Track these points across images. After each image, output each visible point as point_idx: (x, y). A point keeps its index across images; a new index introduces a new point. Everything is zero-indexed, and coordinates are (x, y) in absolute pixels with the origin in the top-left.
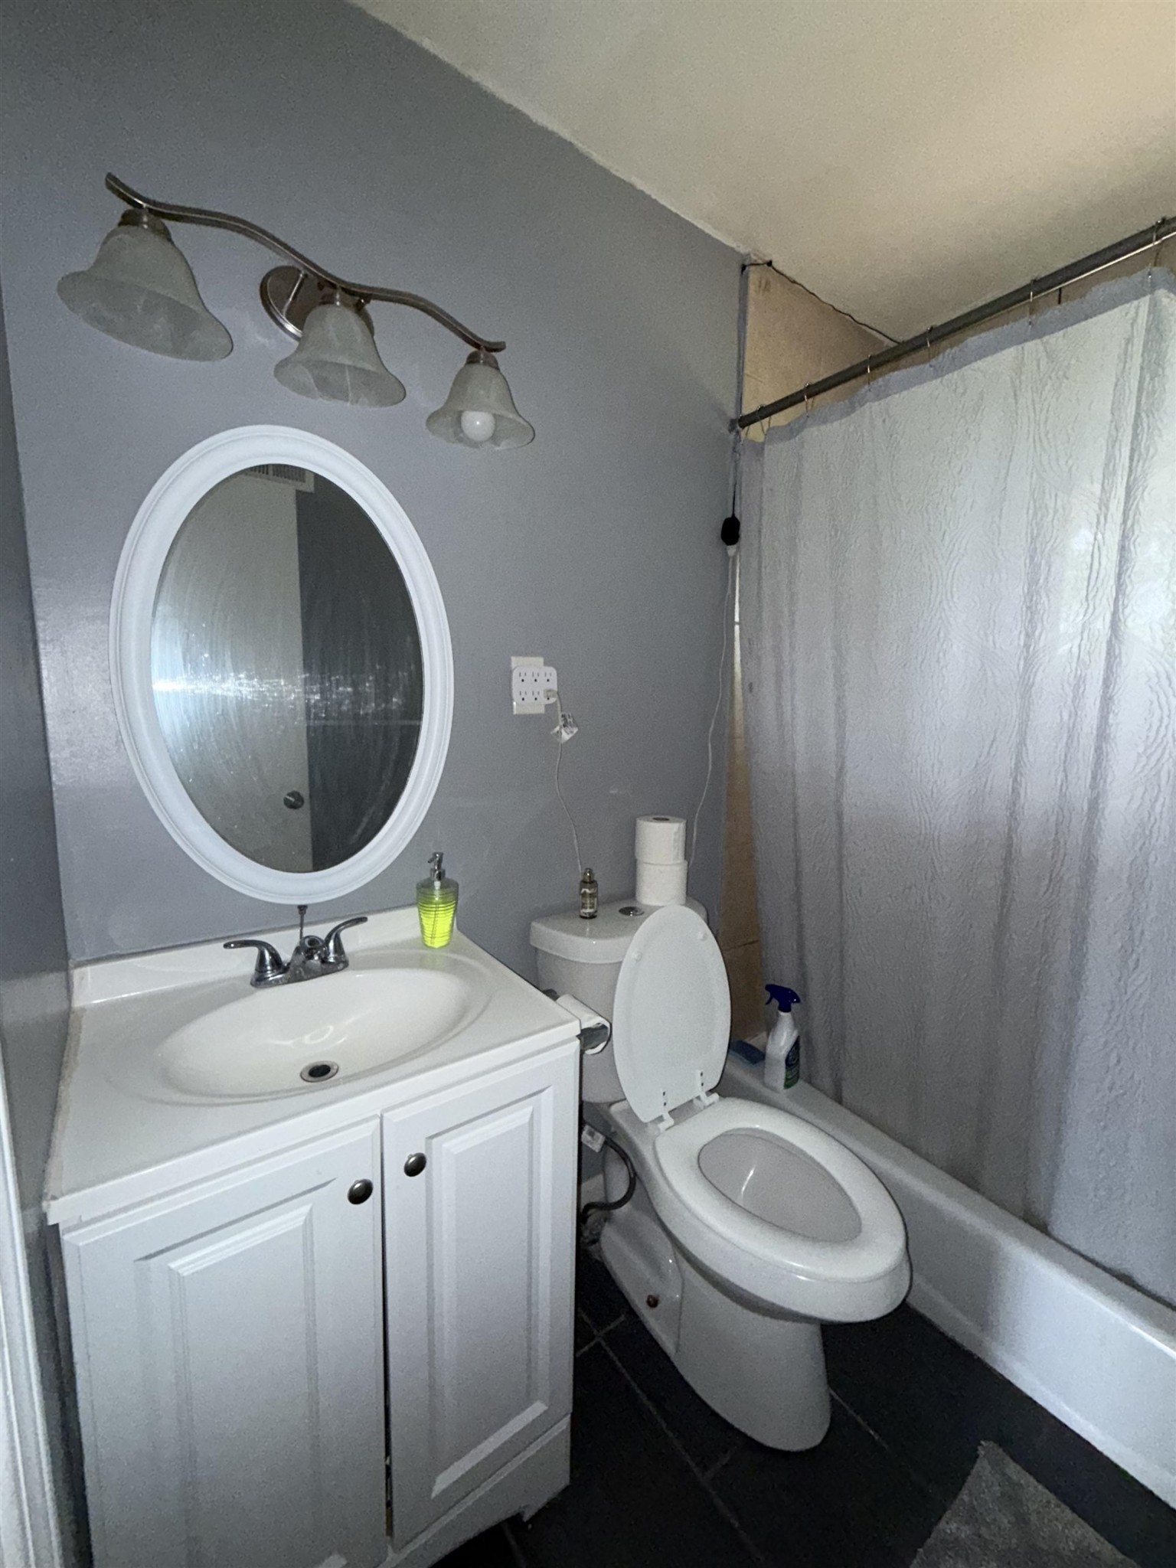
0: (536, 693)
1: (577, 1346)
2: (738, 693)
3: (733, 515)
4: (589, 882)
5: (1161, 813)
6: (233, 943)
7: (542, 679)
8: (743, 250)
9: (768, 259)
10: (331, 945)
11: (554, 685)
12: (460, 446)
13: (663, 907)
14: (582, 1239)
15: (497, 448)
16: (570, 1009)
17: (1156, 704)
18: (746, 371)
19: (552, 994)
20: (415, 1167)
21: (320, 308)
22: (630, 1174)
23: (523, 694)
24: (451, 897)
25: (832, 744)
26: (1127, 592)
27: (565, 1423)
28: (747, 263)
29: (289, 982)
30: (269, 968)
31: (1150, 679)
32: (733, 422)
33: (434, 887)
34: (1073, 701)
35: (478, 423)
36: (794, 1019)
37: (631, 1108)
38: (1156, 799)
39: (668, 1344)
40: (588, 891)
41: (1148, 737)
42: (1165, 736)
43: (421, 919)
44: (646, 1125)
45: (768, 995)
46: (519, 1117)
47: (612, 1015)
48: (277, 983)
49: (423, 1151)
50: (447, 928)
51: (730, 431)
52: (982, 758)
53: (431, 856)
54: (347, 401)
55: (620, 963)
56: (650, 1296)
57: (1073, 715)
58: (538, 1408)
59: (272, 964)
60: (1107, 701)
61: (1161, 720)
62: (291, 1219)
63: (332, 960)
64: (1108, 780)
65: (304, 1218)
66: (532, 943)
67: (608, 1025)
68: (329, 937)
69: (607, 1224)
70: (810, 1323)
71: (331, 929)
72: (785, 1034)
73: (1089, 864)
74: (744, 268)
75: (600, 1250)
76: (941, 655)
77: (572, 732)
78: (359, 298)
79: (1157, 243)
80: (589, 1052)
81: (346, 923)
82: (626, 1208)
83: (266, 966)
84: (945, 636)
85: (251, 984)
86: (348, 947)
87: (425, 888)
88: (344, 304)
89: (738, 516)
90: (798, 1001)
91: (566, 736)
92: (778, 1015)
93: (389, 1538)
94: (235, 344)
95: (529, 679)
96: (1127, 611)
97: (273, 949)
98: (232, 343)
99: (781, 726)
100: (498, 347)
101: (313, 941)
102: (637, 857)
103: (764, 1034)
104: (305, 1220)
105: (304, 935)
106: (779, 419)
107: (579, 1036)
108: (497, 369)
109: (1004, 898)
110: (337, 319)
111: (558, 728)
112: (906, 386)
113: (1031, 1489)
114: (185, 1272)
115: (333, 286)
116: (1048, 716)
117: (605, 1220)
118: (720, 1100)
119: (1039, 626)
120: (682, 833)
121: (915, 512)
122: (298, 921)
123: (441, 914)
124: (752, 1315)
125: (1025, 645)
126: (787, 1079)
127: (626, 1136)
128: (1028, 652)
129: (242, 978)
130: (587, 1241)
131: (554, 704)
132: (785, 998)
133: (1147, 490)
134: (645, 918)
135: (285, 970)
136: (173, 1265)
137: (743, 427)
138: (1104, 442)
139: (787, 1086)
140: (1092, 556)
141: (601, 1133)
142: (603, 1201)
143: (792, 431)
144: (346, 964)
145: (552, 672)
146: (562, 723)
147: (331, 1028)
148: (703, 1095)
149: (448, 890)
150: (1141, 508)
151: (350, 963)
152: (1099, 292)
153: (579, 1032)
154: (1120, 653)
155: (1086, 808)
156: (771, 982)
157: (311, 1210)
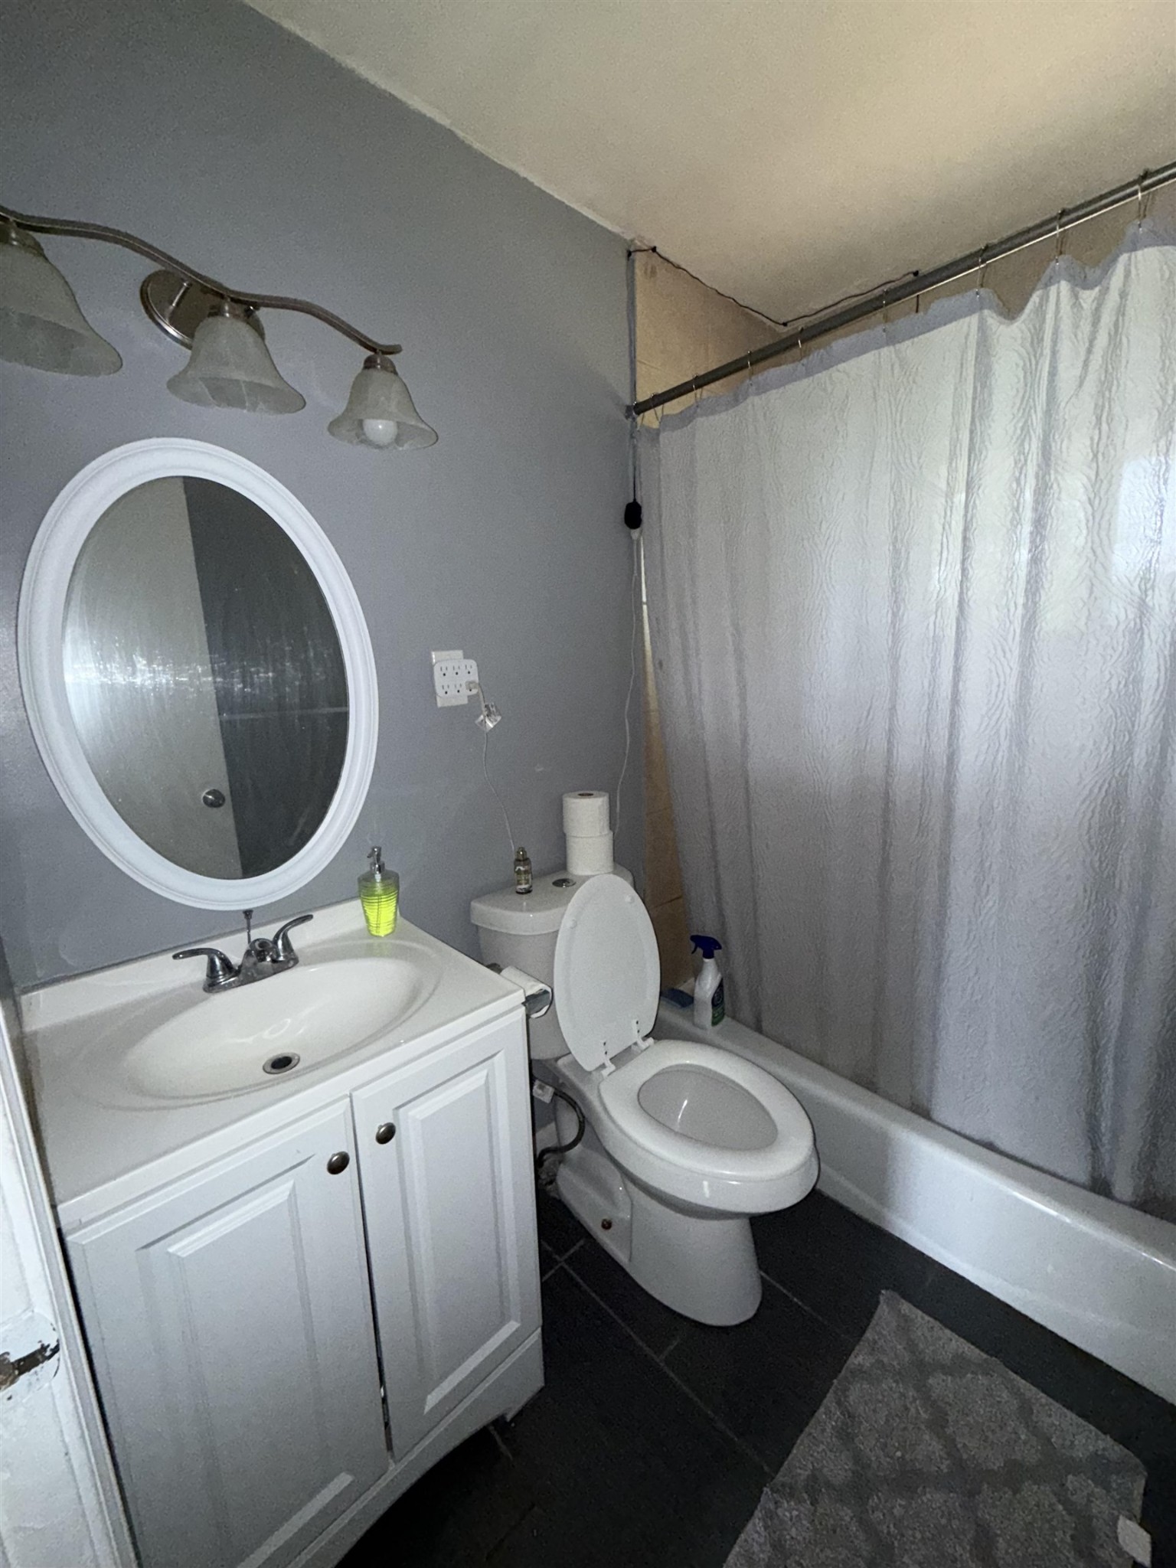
0: (458, 686)
1: (542, 1273)
2: (650, 668)
3: (635, 500)
4: (523, 860)
5: (1002, 763)
6: (181, 953)
7: (463, 672)
8: (628, 237)
9: (652, 245)
10: (280, 943)
11: (475, 677)
12: (362, 448)
13: (593, 876)
14: (540, 1181)
15: (401, 449)
16: (514, 980)
17: (994, 674)
18: (638, 358)
19: (496, 968)
20: (386, 1135)
21: (210, 320)
22: (579, 1118)
23: (446, 687)
24: (392, 888)
25: (736, 715)
26: (969, 576)
27: (536, 1336)
28: (632, 250)
29: (242, 983)
30: (220, 973)
31: (989, 652)
32: (629, 409)
33: (375, 880)
34: (932, 672)
35: (380, 427)
36: (717, 963)
37: (576, 1061)
38: (998, 751)
39: (622, 1257)
40: (522, 868)
41: (989, 701)
42: (1002, 699)
43: (365, 912)
44: (590, 1073)
45: (693, 945)
46: (477, 1078)
47: (553, 983)
48: (230, 986)
49: (391, 1121)
50: (391, 917)
51: (627, 417)
52: (862, 723)
53: (370, 851)
54: (245, 408)
55: (557, 932)
56: (605, 1220)
57: (932, 682)
58: (512, 1326)
59: (223, 969)
60: (957, 670)
61: (999, 686)
62: (278, 1194)
63: (281, 959)
64: (961, 737)
65: (288, 1193)
66: (473, 921)
67: (549, 990)
68: (277, 937)
69: (562, 1165)
70: (738, 1218)
71: (277, 930)
72: (710, 978)
73: (949, 810)
74: (629, 254)
75: (557, 1189)
76: (824, 633)
77: (496, 720)
78: (247, 307)
79: (982, 266)
80: (534, 1016)
81: (294, 921)
82: (579, 1147)
83: (218, 972)
84: (827, 615)
85: (205, 990)
86: (296, 945)
87: (366, 881)
88: (235, 316)
89: (639, 501)
90: (720, 948)
91: (490, 725)
92: (703, 962)
93: (389, 1453)
94: (124, 359)
95: (450, 673)
96: (970, 593)
97: (221, 953)
98: (121, 359)
99: (690, 698)
100: (394, 350)
101: (263, 943)
102: (565, 831)
103: (693, 979)
104: (290, 1195)
105: (252, 939)
106: (673, 407)
107: (524, 1004)
108: (395, 373)
109: (885, 842)
110: (228, 329)
111: (482, 717)
112: (782, 383)
113: (919, 1319)
114: (184, 1254)
115: (222, 296)
116: (913, 683)
117: (560, 1162)
118: (655, 1043)
119: (902, 605)
120: (606, 806)
121: (795, 501)
122: (245, 926)
123: (384, 905)
124: (692, 1221)
125: (892, 622)
126: (714, 1017)
127: (574, 1087)
128: (894, 628)
129: (192, 985)
130: (544, 1182)
131: (477, 695)
132: (708, 946)
133: (982, 488)
134: (577, 889)
135: (237, 973)
136: (171, 1250)
137: (638, 413)
138: (947, 443)
139: (714, 1023)
140: (942, 544)
141: (551, 1086)
142: (558, 1145)
143: (686, 418)
144: (296, 961)
145: (472, 664)
146: (486, 713)
147: (289, 1021)
148: (640, 1042)
149: (390, 881)
150: (977, 502)
151: (300, 959)
152: (938, 307)
153: (524, 1000)
154: (965, 630)
155: (945, 762)
156: (695, 933)
157: (294, 1187)
